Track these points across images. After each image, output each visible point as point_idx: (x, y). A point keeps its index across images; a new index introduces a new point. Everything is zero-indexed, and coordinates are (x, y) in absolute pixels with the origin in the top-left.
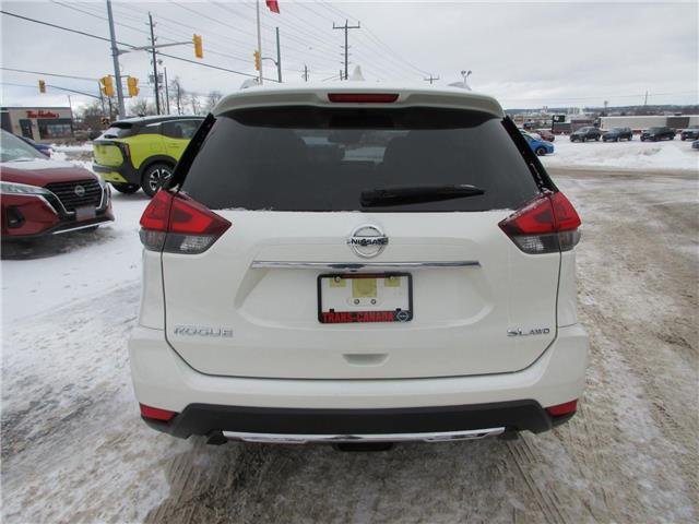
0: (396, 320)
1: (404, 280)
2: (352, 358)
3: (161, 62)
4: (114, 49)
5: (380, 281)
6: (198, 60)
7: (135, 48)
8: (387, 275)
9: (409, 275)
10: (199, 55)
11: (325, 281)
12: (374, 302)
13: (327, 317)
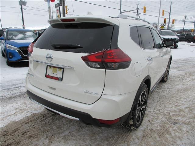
0: (59, 80)
1: (62, 70)
2: (51, 88)
3: (139, 15)
4: (121, 12)
5: (58, 69)
6: (144, 13)
7: (127, 11)
8: (59, 68)
9: (63, 69)
10: (145, 12)
11: (48, 67)
12: (56, 74)
13: (47, 76)
